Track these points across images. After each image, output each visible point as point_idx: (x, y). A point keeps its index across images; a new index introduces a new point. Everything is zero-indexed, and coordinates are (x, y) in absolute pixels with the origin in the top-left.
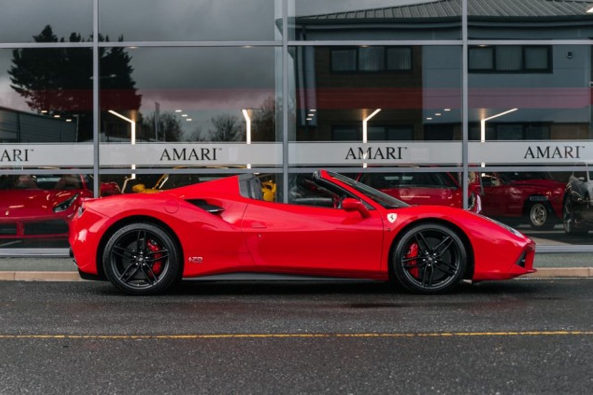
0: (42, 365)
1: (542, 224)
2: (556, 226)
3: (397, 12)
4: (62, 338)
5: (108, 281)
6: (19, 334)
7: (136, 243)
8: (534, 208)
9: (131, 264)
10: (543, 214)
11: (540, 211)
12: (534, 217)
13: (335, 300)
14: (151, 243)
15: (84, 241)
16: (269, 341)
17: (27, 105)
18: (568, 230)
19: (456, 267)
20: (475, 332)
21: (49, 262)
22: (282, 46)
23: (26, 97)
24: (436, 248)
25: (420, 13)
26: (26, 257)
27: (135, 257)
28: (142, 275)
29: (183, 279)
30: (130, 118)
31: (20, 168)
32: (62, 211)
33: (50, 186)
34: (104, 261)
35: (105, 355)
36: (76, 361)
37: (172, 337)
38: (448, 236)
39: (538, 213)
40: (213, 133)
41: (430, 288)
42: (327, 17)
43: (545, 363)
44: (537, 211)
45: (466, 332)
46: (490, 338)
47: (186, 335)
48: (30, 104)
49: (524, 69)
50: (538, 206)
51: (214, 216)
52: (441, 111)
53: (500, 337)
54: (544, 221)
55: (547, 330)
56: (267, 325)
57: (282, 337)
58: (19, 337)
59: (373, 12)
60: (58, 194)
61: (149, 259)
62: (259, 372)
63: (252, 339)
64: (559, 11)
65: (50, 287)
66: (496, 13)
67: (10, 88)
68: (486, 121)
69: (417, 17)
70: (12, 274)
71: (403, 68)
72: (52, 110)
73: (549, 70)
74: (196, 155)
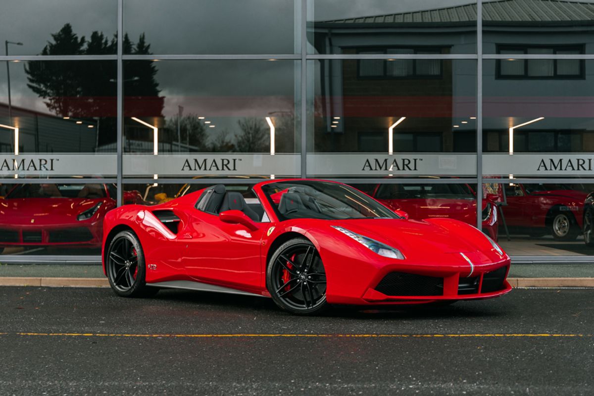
0: (74, 357)
1: (564, 234)
2: (578, 237)
3: (426, 17)
4: (91, 336)
6: (51, 333)
8: (557, 219)
10: (566, 224)
11: (563, 222)
12: (557, 228)
16: (277, 340)
17: (45, 106)
18: (588, 242)
20: (465, 334)
21: (73, 269)
22: (301, 59)
23: (44, 98)
25: (450, 18)
26: (51, 264)
30: (153, 125)
31: (46, 178)
32: (86, 219)
33: (74, 195)
36: (104, 354)
37: (189, 336)
39: (561, 224)
40: (240, 136)
42: (355, 21)
43: (517, 359)
44: (559, 221)
45: (457, 334)
46: (476, 339)
47: (202, 334)
48: (48, 105)
49: (556, 77)
50: (561, 217)
52: (468, 119)
53: (486, 338)
54: (567, 231)
55: (532, 333)
56: (277, 326)
57: (289, 337)
59: (402, 15)
60: (82, 202)
65: (76, 292)
67: (27, 87)
68: (514, 130)
69: (446, 21)
70: (38, 280)
71: (432, 74)
72: (71, 111)
73: (581, 76)
74: (216, 165)
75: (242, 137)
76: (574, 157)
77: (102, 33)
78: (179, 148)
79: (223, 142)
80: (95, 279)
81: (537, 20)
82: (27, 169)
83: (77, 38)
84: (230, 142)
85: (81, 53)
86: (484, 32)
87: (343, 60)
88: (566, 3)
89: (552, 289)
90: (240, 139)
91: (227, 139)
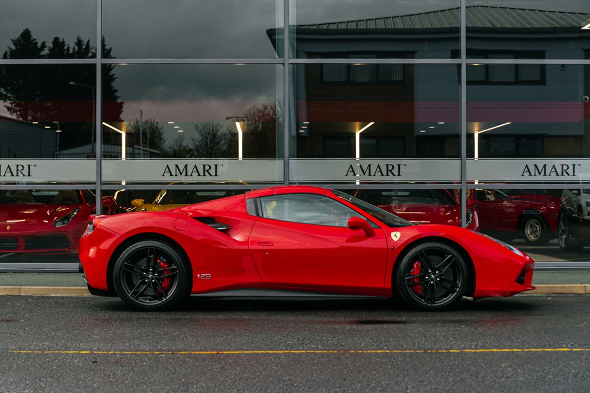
0: (79, 380)
1: (537, 238)
2: (551, 241)
3: (389, 23)
4: (88, 354)
5: (118, 296)
6: (45, 350)
7: (145, 259)
8: (529, 223)
9: (141, 281)
10: (538, 229)
11: (535, 226)
12: (529, 233)
13: (341, 317)
14: (160, 260)
15: (94, 257)
16: (287, 357)
18: (563, 246)
19: (458, 284)
20: (481, 349)
21: (52, 277)
22: (283, 64)
23: (5, 101)
24: (439, 265)
25: (413, 26)
26: (28, 272)
27: (145, 273)
28: (151, 292)
29: (192, 295)
30: (121, 130)
31: (23, 184)
32: (63, 225)
34: (114, 277)
35: (136, 370)
36: (109, 376)
37: (193, 353)
38: (449, 254)
39: (533, 228)
41: (433, 305)
42: (318, 27)
43: (550, 378)
44: (531, 226)
45: (472, 349)
46: (496, 354)
48: (9, 109)
49: (518, 82)
50: (533, 221)
51: (222, 233)
52: (436, 124)
53: (505, 354)
54: (539, 236)
55: (549, 347)
56: (281, 341)
57: (298, 353)
58: (46, 352)
59: (365, 22)
60: (59, 209)
61: (158, 276)
62: (285, 386)
63: (270, 355)
64: (552, 22)
65: (58, 302)
66: (488, 24)
68: (479, 134)
69: (409, 27)
70: (17, 289)
71: (395, 79)
72: (30, 115)
73: (542, 81)
74: (198, 171)
75: (199, 142)
76: (558, 162)
77: (63, 39)
78: (141, 152)
79: (180, 146)
80: (76, 288)
81: (497, 26)
82: (3, 174)
83: (36, 43)
84: (187, 146)
85: (43, 57)
86: (467, 38)
87: (307, 65)
88: (524, 11)
89: (541, 296)
90: (198, 143)
91: (185, 144)
